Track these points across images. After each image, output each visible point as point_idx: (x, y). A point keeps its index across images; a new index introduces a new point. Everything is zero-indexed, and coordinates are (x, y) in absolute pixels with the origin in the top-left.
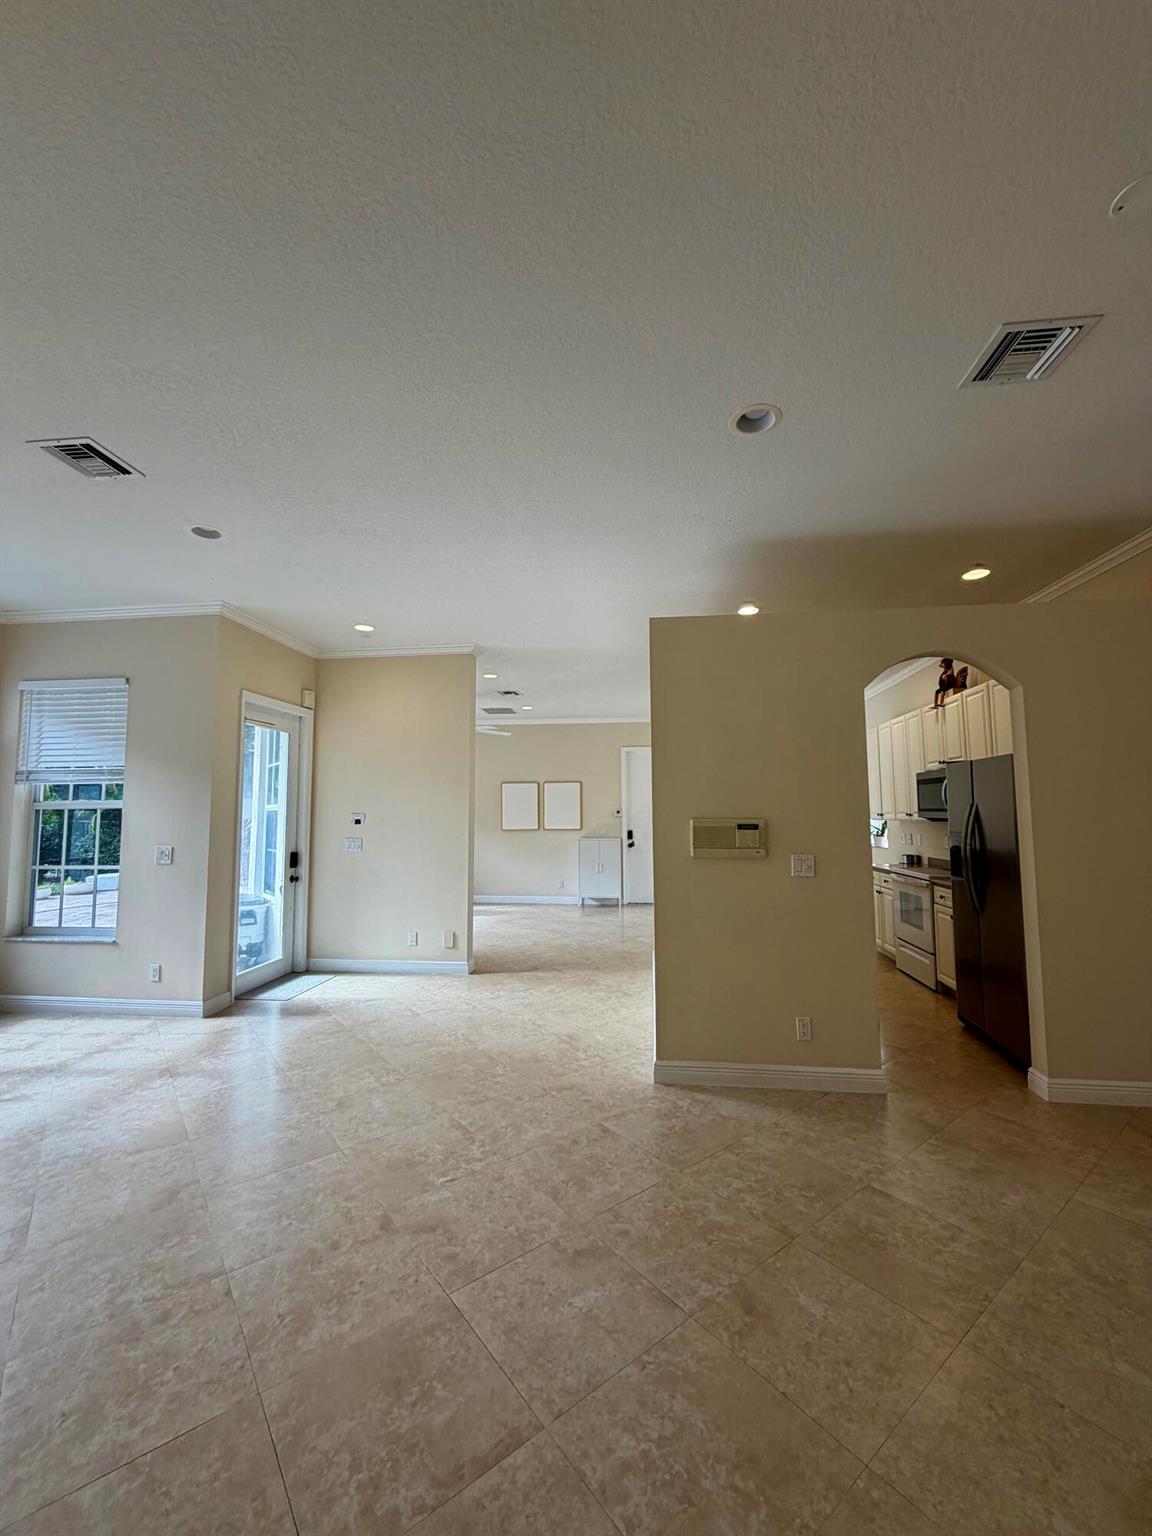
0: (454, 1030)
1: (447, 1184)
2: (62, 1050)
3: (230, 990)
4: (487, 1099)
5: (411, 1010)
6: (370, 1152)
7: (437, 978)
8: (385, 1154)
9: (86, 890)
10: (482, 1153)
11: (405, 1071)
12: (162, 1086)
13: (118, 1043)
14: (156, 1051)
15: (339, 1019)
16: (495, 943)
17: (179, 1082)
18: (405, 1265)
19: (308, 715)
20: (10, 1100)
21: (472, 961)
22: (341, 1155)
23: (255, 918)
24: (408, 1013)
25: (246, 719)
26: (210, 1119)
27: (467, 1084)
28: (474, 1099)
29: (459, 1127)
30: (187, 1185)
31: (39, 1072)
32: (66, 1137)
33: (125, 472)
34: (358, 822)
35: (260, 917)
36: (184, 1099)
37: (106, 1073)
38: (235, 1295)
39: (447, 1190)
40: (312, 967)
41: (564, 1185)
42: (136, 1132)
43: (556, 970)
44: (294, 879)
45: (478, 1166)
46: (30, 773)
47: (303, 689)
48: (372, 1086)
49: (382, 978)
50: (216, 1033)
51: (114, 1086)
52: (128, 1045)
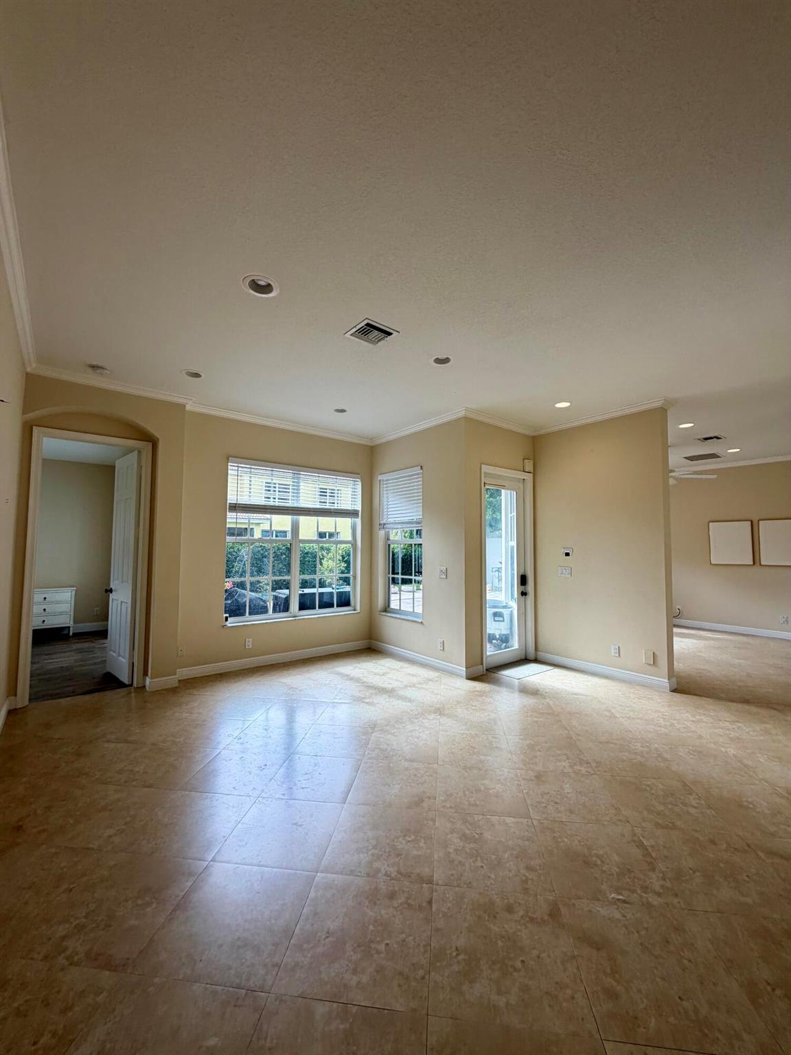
0: (648, 742)
1: (619, 904)
2: (396, 680)
3: (482, 664)
4: (674, 827)
5: (610, 711)
6: (554, 832)
7: (638, 688)
8: (566, 840)
9: (409, 590)
10: (662, 886)
11: (596, 767)
12: (434, 719)
13: (420, 683)
14: (437, 694)
15: (551, 703)
16: (702, 667)
17: (444, 720)
18: (565, 970)
19: (529, 477)
20: (367, 703)
21: (674, 680)
22: (530, 822)
23: (503, 618)
24: (607, 714)
25: (485, 483)
26: (453, 753)
27: (654, 802)
28: (660, 822)
29: (640, 845)
30: (429, 798)
31: (382, 691)
32: (382, 736)
33: (390, 334)
34: (567, 554)
35: (506, 617)
36: (443, 733)
37: (410, 701)
38: (434, 907)
39: (617, 909)
40: (539, 658)
41: (769, 988)
42: (413, 746)
43: (775, 709)
44: (524, 594)
45: (655, 901)
46: (384, 524)
47: (524, 459)
48: (566, 771)
49: (590, 677)
50: (470, 692)
51: (411, 710)
52: (424, 686)
